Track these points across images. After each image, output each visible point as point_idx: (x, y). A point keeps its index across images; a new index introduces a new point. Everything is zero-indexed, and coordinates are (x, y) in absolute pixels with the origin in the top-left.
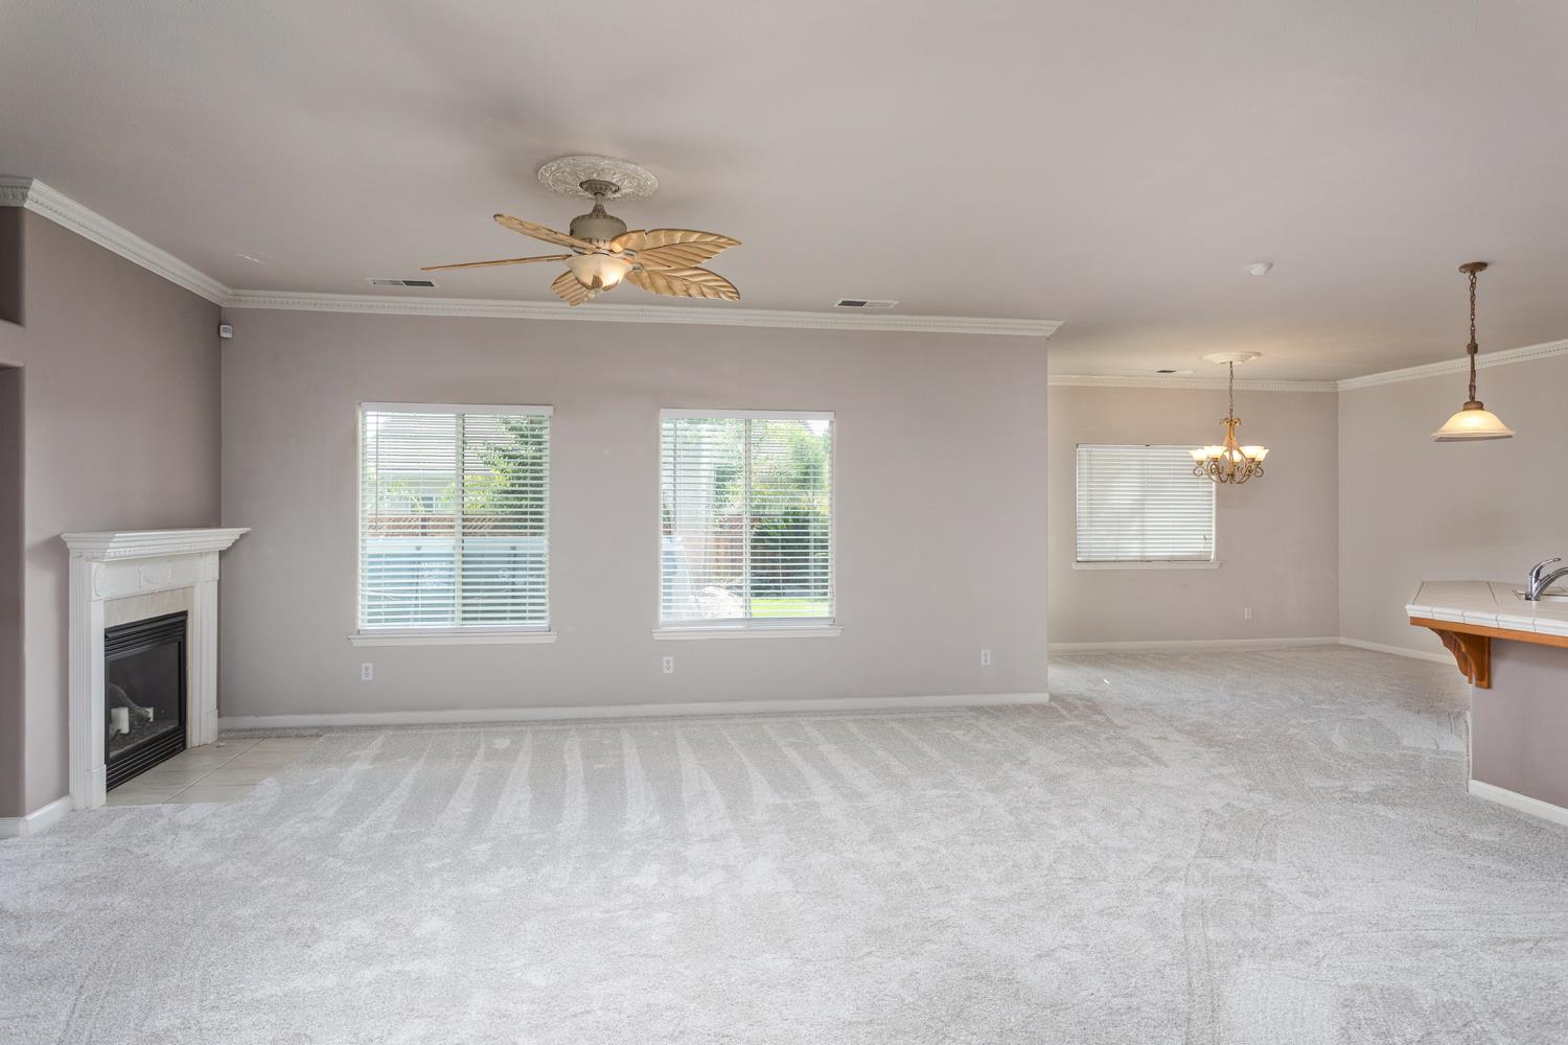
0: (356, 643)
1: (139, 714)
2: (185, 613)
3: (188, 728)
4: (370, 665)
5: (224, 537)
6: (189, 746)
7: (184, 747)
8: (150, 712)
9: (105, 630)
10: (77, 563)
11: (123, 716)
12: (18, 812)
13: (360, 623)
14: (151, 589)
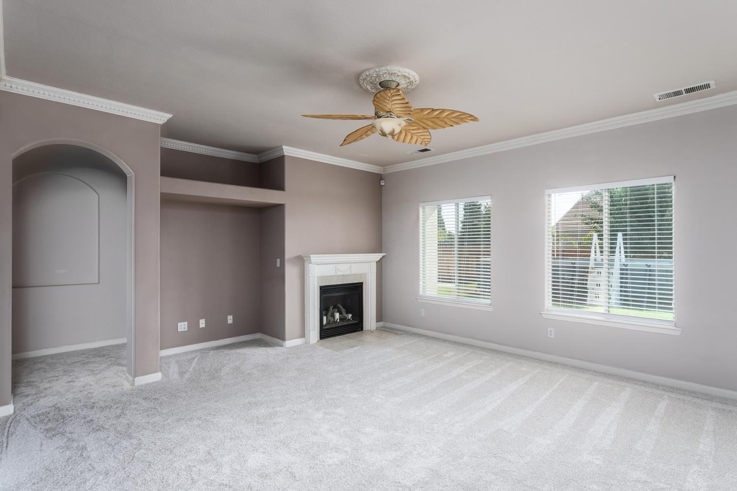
0: (419, 301)
1: (344, 316)
2: (362, 283)
3: (364, 324)
4: (424, 310)
5: (378, 256)
6: (364, 330)
7: (362, 329)
8: (350, 316)
9: (320, 286)
10: (306, 264)
11: (337, 316)
12: (284, 339)
13: (421, 293)
14: (342, 274)
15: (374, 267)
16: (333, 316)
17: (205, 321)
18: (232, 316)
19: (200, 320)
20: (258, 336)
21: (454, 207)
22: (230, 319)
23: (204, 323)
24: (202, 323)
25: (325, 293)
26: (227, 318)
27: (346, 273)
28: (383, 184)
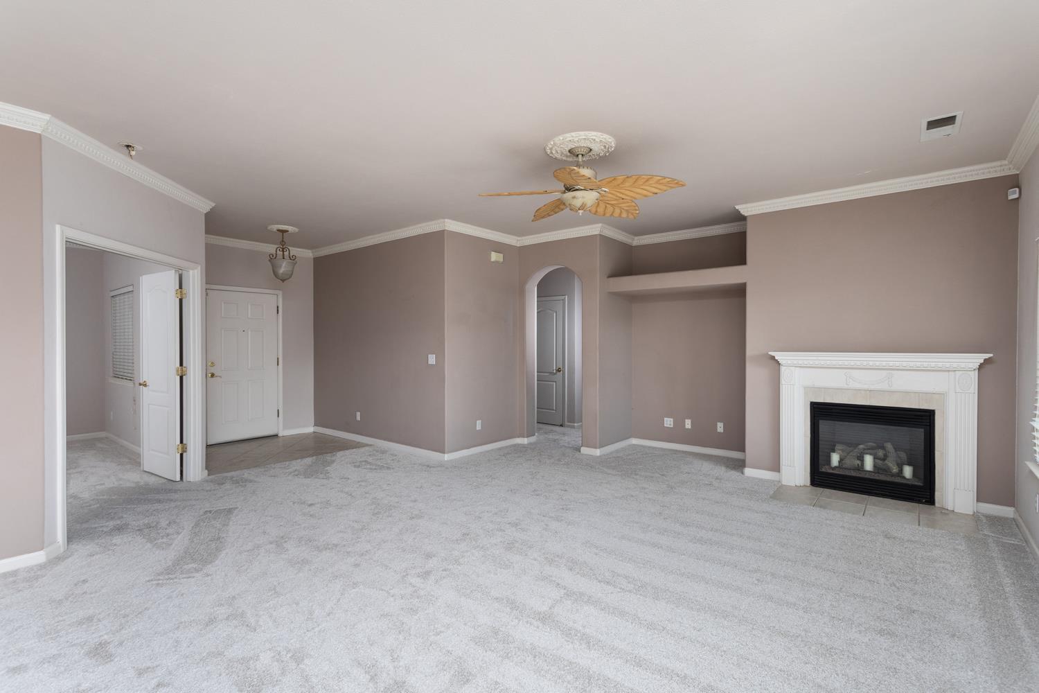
2: (932, 412)
3: (938, 493)
6: (937, 504)
7: (931, 503)
8: (909, 469)
9: (811, 403)
11: (869, 461)
14: (866, 387)
16: (861, 459)
18: (722, 424)
19: (686, 420)
22: (720, 427)
23: (690, 423)
24: (688, 424)
25: (821, 412)
26: (717, 425)
27: (872, 387)
28: (1016, 196)
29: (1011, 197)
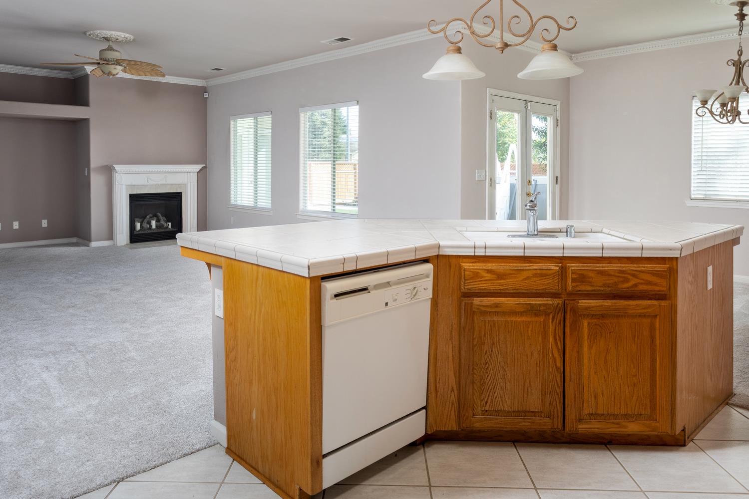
0: (229, 209)
2: (181, 193)
4: (233, 218)
8: (170, 224)
9: (130, 195)
10: (114, 173)
11: (154, 224)
12: (90, 240)
13: (232, 202)
14: (156, 183)
15: (194, 178)
16: (149, 223)
17: (19, 223)
18: (46, 221)
19: (14, 223)
20: (74, 240)
21: (253, 121)
22: (45, 223)
23: (18, 224)
24: (16, 225)
25: (137, 200)
26: (41, 222)
27: (160, 183)
28: (207, 97)
29: (205, 97)
